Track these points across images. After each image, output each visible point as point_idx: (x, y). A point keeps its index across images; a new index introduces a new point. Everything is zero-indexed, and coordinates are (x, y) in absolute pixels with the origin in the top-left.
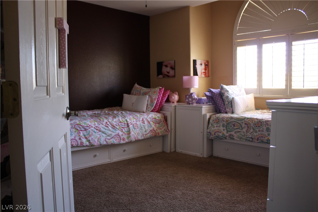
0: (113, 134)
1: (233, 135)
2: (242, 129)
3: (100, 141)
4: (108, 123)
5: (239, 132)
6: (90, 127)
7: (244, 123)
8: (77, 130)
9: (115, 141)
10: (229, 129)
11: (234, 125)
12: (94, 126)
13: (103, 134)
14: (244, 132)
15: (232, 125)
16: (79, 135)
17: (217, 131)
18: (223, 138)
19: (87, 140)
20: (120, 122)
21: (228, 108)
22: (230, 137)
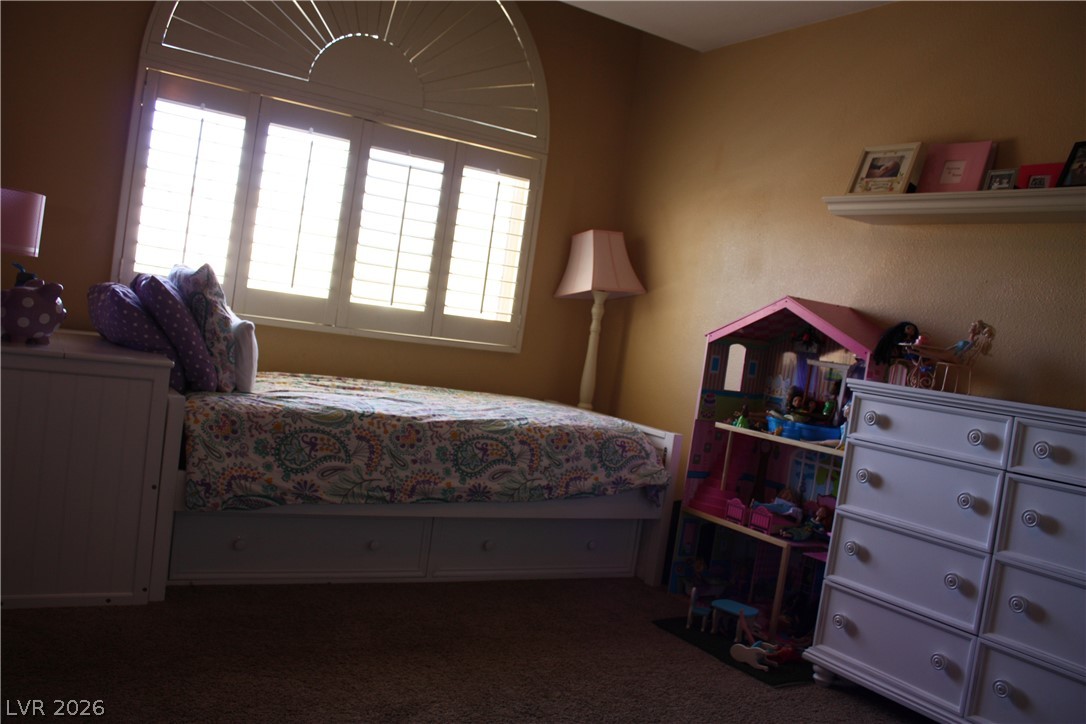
1: (313, 485)
2: (349, 457)
5: (336, 470)
7: (353, 435)
10: (293, 461)
11: (313, 445)
14: (358, 471)
15: (303, 445)
18: (270, 502)
21: (225, 369)
22: (298, 496)
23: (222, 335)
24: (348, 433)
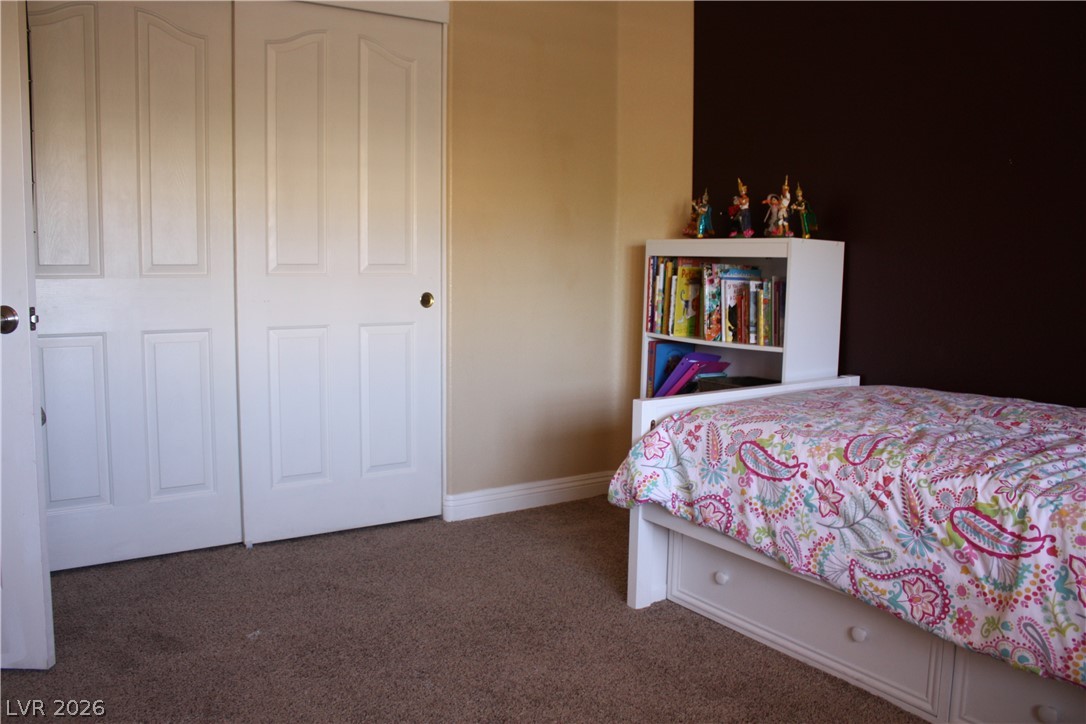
0: (903, 560)
3: (820, 558)
4: (894, 487)
6: (794, 470)
8: (741, 463)
9: (907, 606)
12: (813, 474)
13: (847, 532)
16: (743, 493)
19: (769, 528)
20: (968, 509)
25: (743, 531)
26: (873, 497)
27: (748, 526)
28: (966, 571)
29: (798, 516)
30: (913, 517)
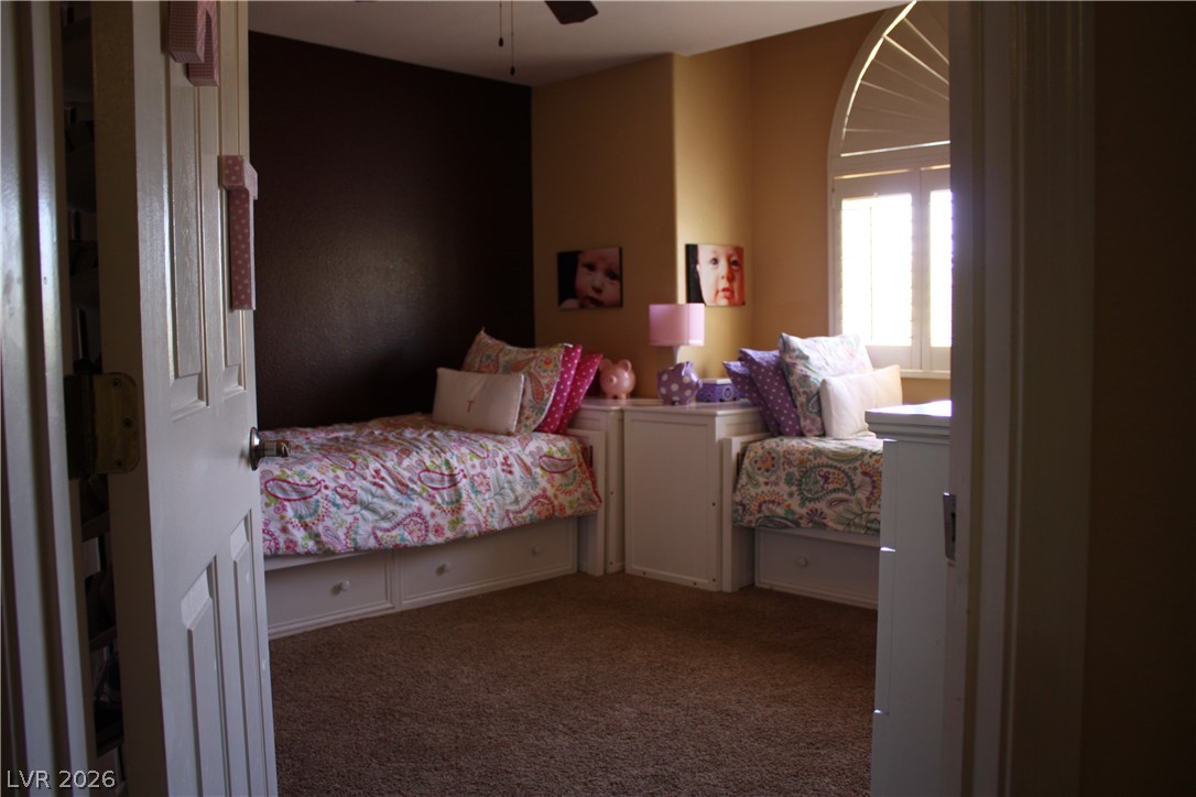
0: (402, 513)
1: (822, 513)
2: (854, 490)
3: (353, 536)
4: (383, 473)
5: (841, 501)
6: (318, 487)
7: (859, 471)
8: (272, 498)
9: (409, 538)
10: (809, 491)
11: (826, 478)
12: (332, 485)
13: (364, 512)
14: (859, 503)
15: (819, 478)
16: (282, 518)
17: (767, 499)
18: (789, 524)
19: (310, 535)
20: (424, 471)
21: (806, 418)
22: (811, 521)
23: (801, 390)
24: (855, 469)
25: (291, 543)
26: (375, 484)
27: (295, 539)
28: (433, 503)
29: (332, 515)
30: (402, 487)
